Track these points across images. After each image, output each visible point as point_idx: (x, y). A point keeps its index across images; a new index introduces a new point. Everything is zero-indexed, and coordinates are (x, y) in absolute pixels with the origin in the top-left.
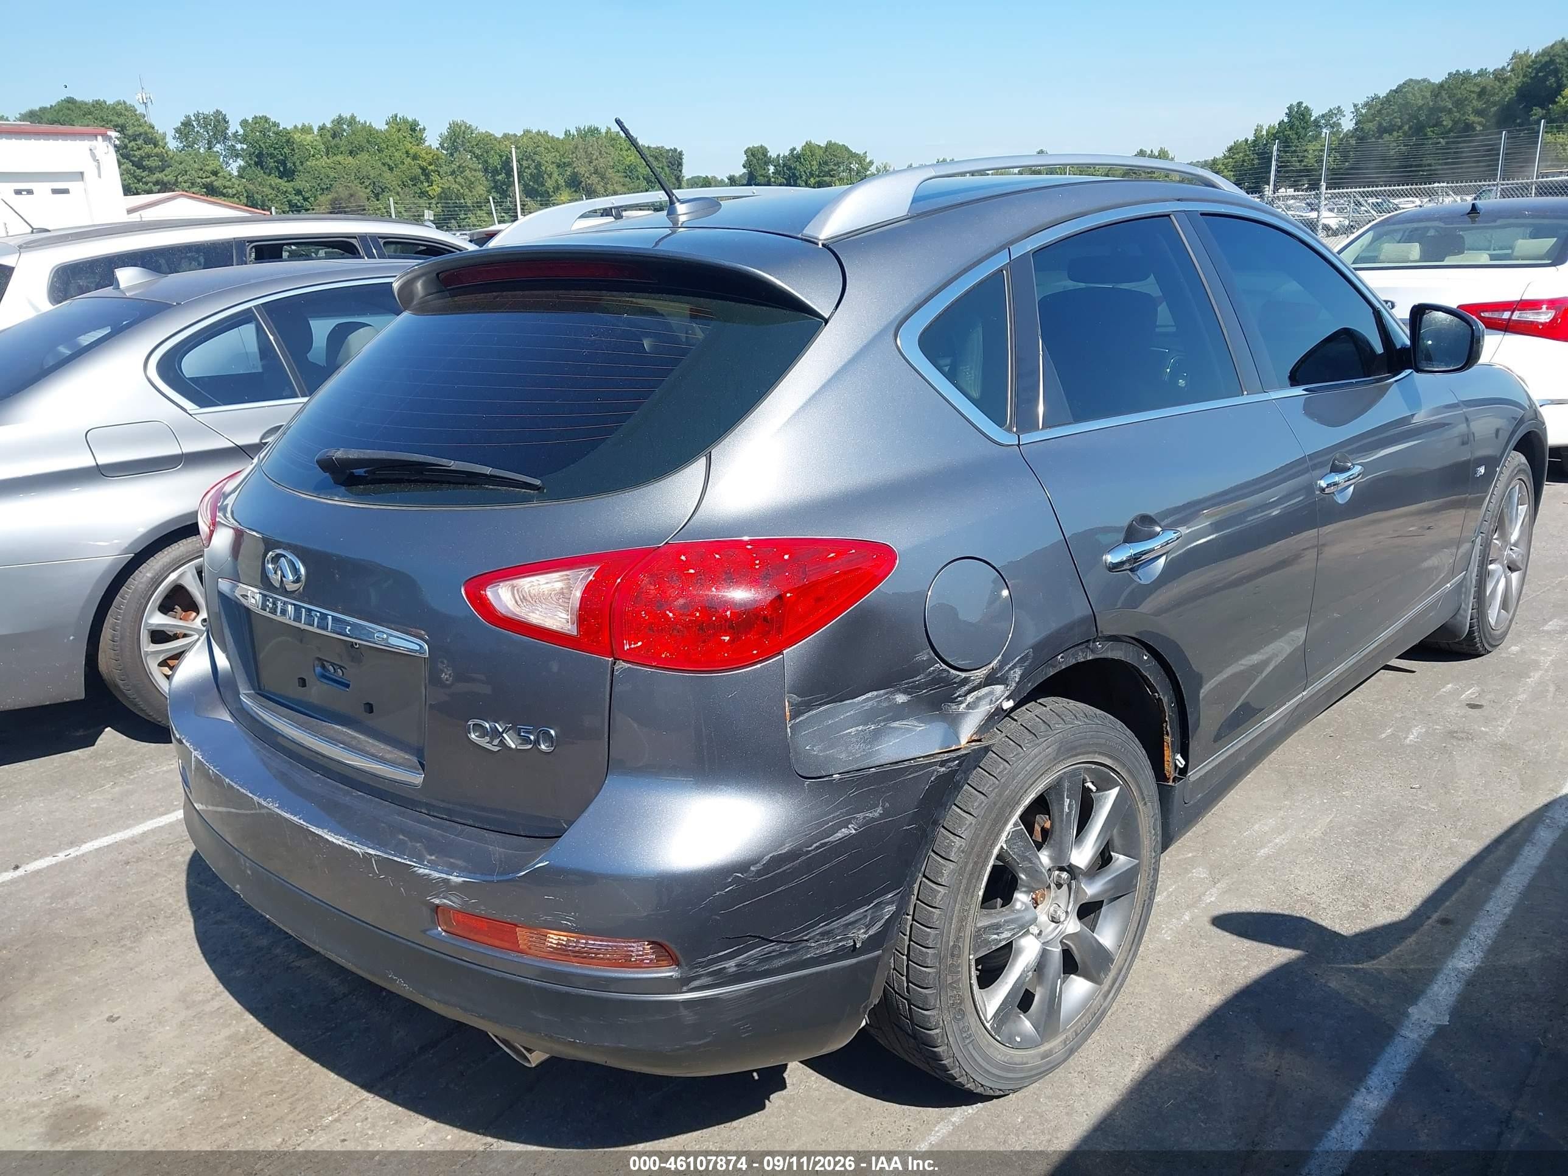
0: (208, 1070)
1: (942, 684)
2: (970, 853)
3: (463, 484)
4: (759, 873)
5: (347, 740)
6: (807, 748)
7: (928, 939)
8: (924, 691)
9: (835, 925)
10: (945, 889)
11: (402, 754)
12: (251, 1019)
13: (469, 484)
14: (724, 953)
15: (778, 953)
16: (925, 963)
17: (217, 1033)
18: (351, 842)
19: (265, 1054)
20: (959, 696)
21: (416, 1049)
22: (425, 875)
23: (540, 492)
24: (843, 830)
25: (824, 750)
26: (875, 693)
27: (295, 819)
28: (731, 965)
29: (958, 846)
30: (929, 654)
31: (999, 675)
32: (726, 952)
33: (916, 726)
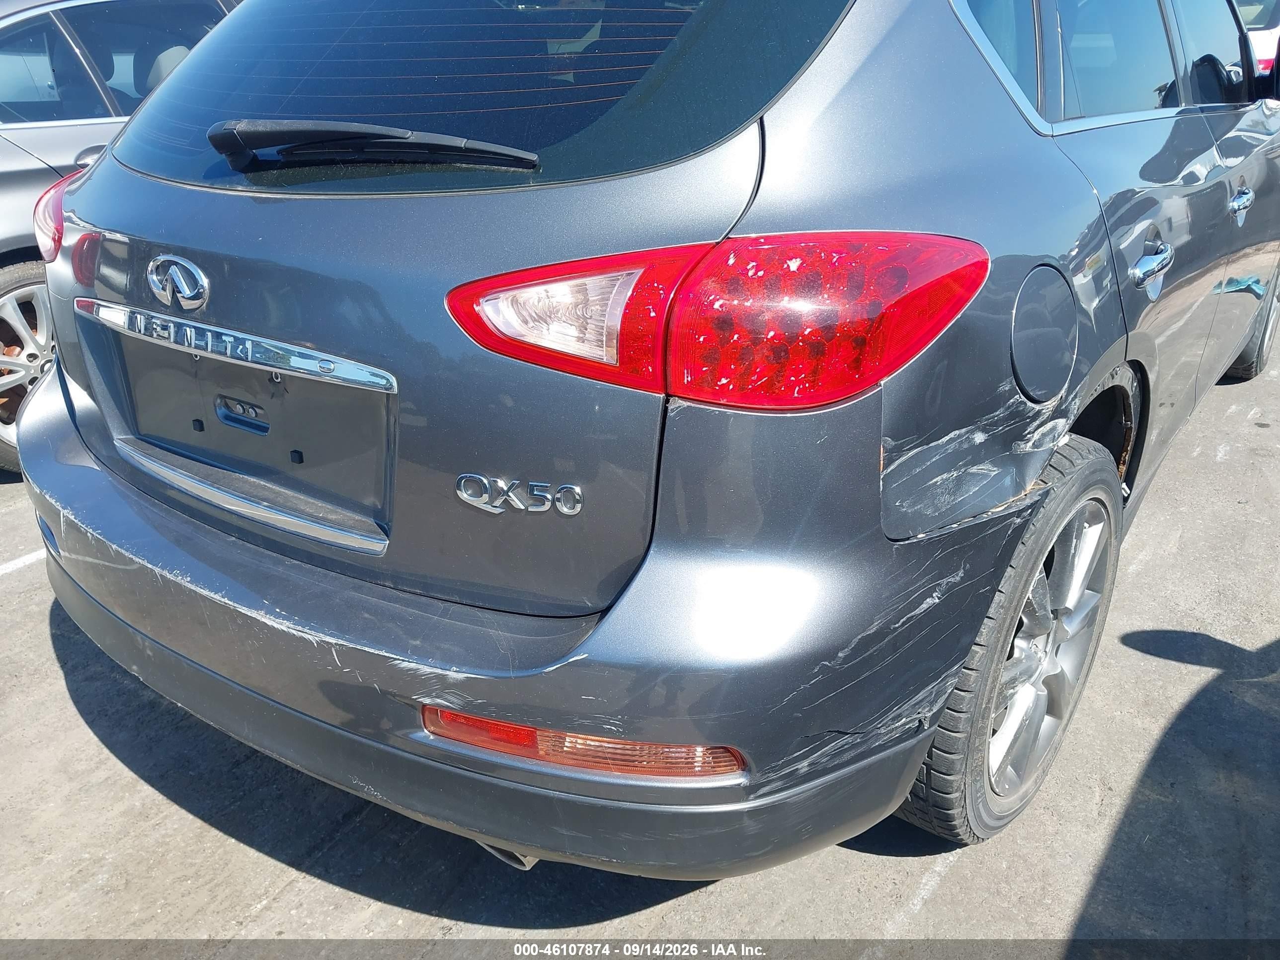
0: (107, 853)
1: (1017, 420)
2: (1009, 609)
3: (424, 163)
4: (846, 659)
5: (271, 496)
6: (897, 504)
7: (962, 704)
8: (1000, 428)
9: (906, 707)
10: (983, 649)
11: (350, 514)
12: (147, 790)
13: (433, 163)
14: (799, 753)
15: (850, 745)
16: (956, 728)
17: (110, 808)
18: (300, 628)
19: (170, 832)
20: (1029, 433)
21: (340, 817)
22: (410, 670)
23: (536, 173)
24: (928, 600)
25: (914, 504)
26: (957, 432)
27: (217, 597)
28: (803, 766)
29: (998, 602)
30: (1011, 383)
31: (1064, 407)
32: (801, 752)
33: (990, 471)
